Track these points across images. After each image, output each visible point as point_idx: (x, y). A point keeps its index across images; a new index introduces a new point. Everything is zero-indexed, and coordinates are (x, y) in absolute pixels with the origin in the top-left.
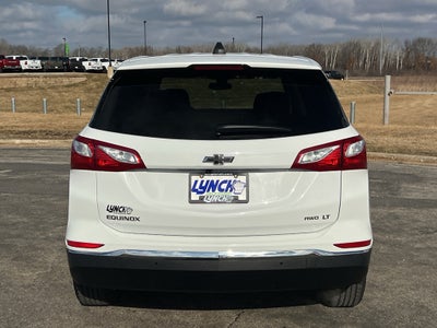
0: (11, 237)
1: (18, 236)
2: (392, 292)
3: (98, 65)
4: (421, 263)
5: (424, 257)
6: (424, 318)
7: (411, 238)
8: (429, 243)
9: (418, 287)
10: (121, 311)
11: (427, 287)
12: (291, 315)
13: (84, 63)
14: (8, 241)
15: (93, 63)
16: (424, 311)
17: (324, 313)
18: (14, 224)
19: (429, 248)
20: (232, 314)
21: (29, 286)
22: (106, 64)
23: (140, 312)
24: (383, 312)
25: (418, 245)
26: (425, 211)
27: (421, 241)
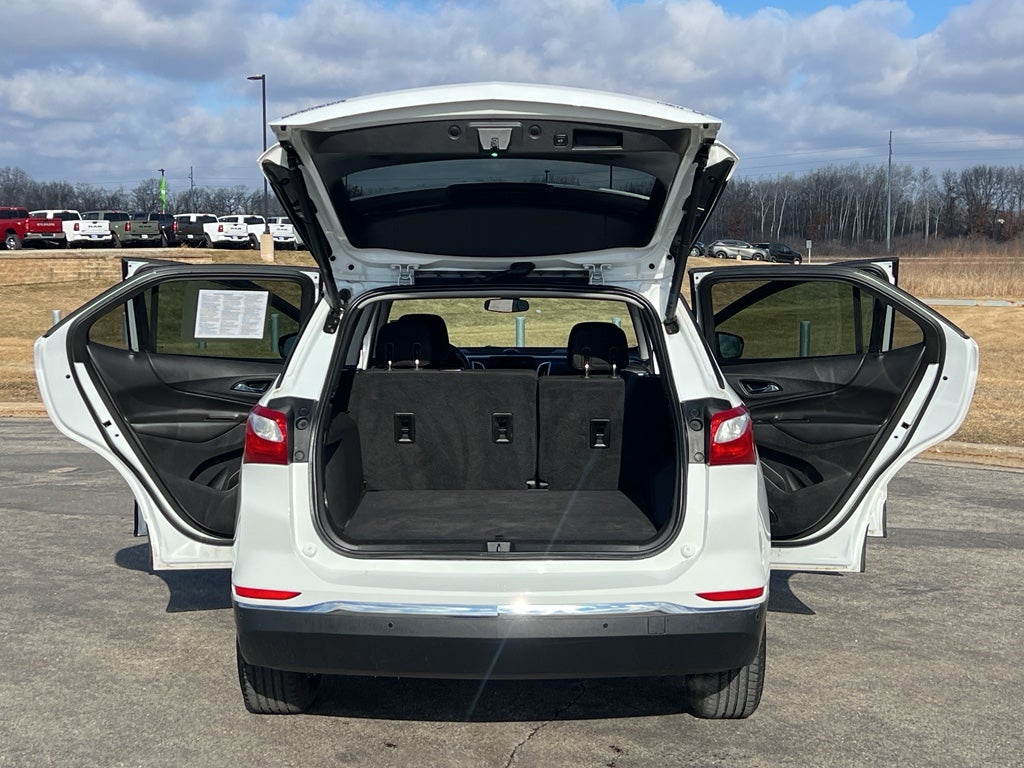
0: (98, 597)
1: (113, 596)
2: (822, 695)
3: (239, 230)
4: (886, 647)
5: (896, 635)
6: (871, 737)
7: (879, 602)
8: (911, 612)
9: (872, 686)
10: (322, 722)
11: (890, 686)
12: (631, 731)
13: (208, 228)
14: (95, 604)
15: (227, 226)
16: (873, 725)
17: (692, 727)
18: (100, 574)
19: (911, 620)
20: (525, 728)
21: (150, 682)
22: (258, 230)
23: (357, 724)
24: (797, 727)
25: (890, 616)
26: (918, 553)
27: (897, 607)
